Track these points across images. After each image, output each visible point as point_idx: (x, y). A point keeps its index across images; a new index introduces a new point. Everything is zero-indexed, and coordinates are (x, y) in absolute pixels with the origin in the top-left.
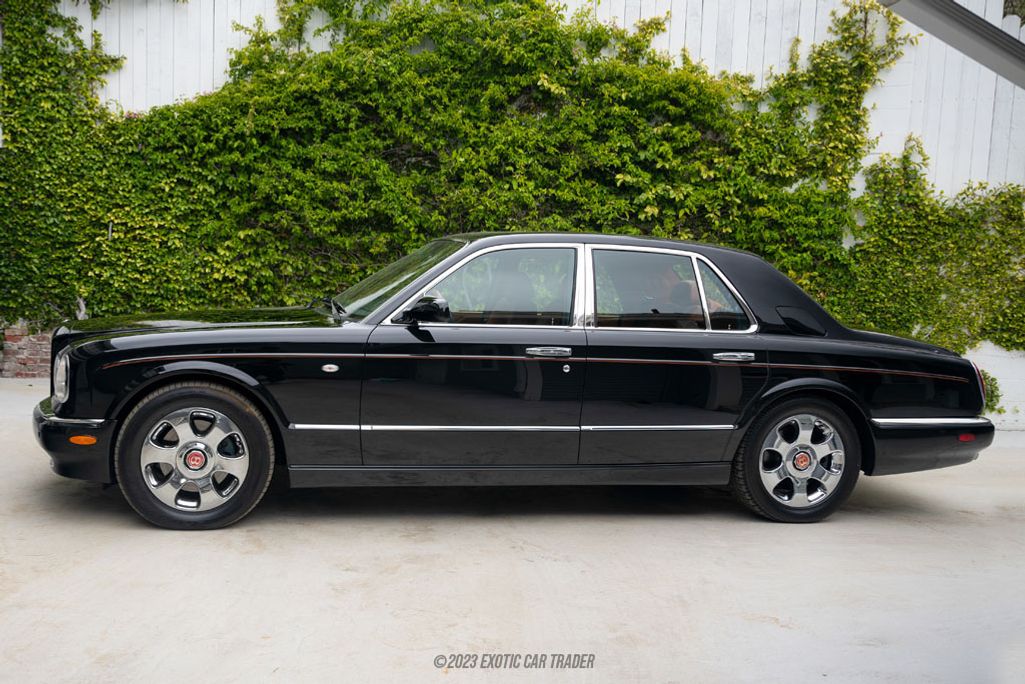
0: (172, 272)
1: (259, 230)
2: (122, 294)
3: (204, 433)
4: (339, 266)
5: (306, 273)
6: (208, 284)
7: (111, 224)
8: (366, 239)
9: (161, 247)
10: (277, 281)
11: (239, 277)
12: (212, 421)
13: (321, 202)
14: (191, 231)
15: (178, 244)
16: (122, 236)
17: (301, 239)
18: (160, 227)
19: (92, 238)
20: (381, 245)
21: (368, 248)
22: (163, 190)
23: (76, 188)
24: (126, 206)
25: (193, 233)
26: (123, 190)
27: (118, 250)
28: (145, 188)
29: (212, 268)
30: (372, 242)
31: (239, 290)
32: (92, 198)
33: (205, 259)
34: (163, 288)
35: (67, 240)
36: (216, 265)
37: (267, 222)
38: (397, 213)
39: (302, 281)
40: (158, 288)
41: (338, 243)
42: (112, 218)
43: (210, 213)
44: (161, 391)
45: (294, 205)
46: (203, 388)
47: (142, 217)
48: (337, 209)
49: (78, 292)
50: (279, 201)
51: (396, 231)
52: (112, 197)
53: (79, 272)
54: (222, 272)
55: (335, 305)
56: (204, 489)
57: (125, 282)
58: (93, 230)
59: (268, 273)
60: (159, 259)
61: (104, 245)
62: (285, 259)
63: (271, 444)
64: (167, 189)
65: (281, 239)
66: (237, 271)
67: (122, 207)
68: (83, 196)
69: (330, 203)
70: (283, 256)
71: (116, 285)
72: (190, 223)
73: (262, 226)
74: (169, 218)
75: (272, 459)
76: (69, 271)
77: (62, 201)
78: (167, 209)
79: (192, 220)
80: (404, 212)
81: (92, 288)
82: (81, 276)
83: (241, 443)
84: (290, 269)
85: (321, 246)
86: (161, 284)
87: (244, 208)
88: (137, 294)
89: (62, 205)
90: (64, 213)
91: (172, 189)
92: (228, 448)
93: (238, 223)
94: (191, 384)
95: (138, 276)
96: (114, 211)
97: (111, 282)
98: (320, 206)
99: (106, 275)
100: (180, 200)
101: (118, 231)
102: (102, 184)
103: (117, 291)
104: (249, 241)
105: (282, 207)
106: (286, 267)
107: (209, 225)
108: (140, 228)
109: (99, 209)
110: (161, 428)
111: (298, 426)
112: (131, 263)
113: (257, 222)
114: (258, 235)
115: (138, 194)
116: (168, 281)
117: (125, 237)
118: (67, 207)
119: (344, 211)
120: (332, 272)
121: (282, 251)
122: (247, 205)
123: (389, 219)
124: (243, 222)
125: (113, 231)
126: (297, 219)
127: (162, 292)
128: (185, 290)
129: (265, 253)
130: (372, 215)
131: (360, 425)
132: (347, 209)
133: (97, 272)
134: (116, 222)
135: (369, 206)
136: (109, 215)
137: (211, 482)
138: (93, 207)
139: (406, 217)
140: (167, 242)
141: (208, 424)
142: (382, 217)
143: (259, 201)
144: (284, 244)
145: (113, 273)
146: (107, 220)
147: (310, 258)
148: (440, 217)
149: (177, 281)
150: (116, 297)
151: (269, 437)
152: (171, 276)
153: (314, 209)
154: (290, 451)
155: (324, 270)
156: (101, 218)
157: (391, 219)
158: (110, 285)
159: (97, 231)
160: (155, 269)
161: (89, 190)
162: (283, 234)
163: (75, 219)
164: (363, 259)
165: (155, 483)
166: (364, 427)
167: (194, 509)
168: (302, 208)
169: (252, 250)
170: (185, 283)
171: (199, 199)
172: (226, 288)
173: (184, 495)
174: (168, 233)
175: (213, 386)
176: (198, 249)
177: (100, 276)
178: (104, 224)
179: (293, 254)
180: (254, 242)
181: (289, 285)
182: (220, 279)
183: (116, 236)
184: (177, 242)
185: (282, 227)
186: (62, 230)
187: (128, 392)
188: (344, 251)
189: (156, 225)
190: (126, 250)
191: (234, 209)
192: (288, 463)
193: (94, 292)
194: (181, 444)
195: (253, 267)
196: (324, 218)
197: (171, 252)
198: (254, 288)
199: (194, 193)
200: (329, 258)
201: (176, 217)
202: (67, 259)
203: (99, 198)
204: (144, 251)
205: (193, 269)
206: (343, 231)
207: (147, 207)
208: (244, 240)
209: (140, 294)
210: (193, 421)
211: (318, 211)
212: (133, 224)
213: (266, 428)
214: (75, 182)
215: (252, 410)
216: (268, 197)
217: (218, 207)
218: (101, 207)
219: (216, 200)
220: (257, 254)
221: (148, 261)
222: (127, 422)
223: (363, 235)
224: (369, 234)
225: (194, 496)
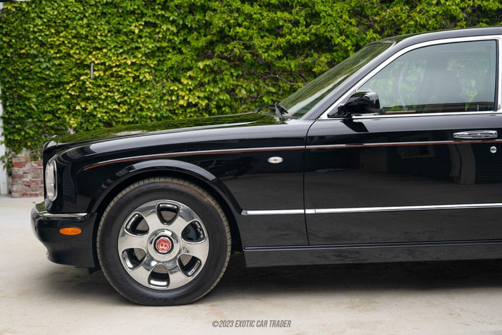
0: (144, 102)
1: (216, 60)
2: (104, 123)
3: (170, 222)
4: (287, 86)
5: (258, 95)
6: (175, 110)
7: (92, 65)
8: (309, 60)
9: (134, 81)
10: (234, 103)
11: (200, 102)
12: (176, 211)
13: (268, 30)
14: (158, 66)
15: (149, 77)
16: (102, 74)
17: (252, 65)
18: (133, 64)
19: (77, 77)
20: (323, 65)
21: (312, 68)
22: (134, 33)
23: (63, 37)
24: (104, 48)
25: (160, 67)
26: (101, 35)
27: (99, 86)
28: (119, 32)
29: (178, 96)
30: (314, 63)
31: (201, 114)
32: (76, 44)
33: (171, 88)
34: (138, 116)
35: (57, 80)
36: (181, 93)
37: (222, 52)
38: (335, 35)
39: (256, 102)
40: (134, 116)
41: (284, 65)
42: (93, 59)
43: (174, 48)
44: (132, 187)
45: (244, 36)
46: (168, 182)
47: (118, 57)
48: (283, 36)
49: (69, 123)
50: (232, 33)
51: (336, 51)
52: (92, 42)
53: (68, 107)
54: (186, 98)
55: (278, 107)
56: (173, 270)
57: (106, 112)
58: (78, 71)
59: (225, 97)
60: (133, 91)
61: (88, 83)
62: (239, 83)
63: (227, 229)
64: (137, 31)
65: (235, 67)
66: (199, 97)
67: (100, 49)
68: (69, 43)
69: (275, 30)
70: (237, 81)
71: (99, 116)
72: (157, 59)
73: (218, 56)
74: (140, 55)
75: (229, 242)
76: (60, 106)
77: (52, 48)
78: (137, 48)
79: (158, 56)
80: (341, 33)
81: (80, 119)
82: (71, 110)
83: (201, 229)
84: (244, 92)
85: (270, 69)
86: (136, 112)
87: (202, 42)
88: (116, 122)
89: (52, 52)
90: (54, 58)
91: (141, 31)
92: (191, 234)
93: (198, 55)
94: (157, 180)
95: (116, 107)
96: (94, 53)
97: (95, 113)
98: (267, 34)
99: (90, 108)
100: (148, 40)
101: (98, 70)
102: (83, 32)
103: (100, 121)
104: (208, 70)
105: (233, 38)
106: (240, 91)
107: (173, 59)
108: (117, 66)
109: (82, 53)
110: (133, 219)
111: (250, 212)
112: (110, 97)
113: (213, 53)
114: (215, 64)
115: (113, 37)
116: (142, 109)
117: (104, 75)
118: (56, 53)
119: (288, 37)
120: (281, 92)
121: (237, 77)
122: (204, 39)
123: (329, 40)
124: (202, 53)
125: (94, 70)
126: (248, 47)
127: (137, 119)
128: (156, 116)
129: (222, 79)
130: (313, 38)
131: (304, 209)
132: (291, 34)
133: (83, 106)
134: (96, 62)
135: (310, 31)
136: (90, 57)
137: (178, 264)
138: (77, 52)
139: (344, 37)
140: (139, 76)
141: (173, 214)
142: (323, 40)
143: (214, 35)
144: (238, 70)
145: (96, 105)
146: (89, 62)
147: (261, 81)
148: (374, 35)
149: (149, 109)
150: (99, 126)
151: (226, 223)
152: (143, 105)
153: (262, 37)
154: (244, 236)
155: (273, 90)
156: (85, 60)
157: (330, 41)
158: (94, 116)
159: (81, 71)
160: (130, 100)
161: (74, 37)
162: (236, 62)
163: (63, 62)
164: (307, 79)
165: (131, 266)
166: (308, 211)
167: (165, 288)
168: (251, 38)
169: (210, 78)
170: (156, 110)
171: (164, 38)
172: (191, 112)
173: (155, 276)
174: (140, 69)
175: (175, 181)
176: (165, 80)
177: (85, 109)
178: (86, 65)
179: (245, 79)
180: (212, 71)
181: (244, 106)
182: (185, 105)
183: (97, 74)
184: (147, 75)
185: (235, 56)
186: (54, 73)
187: (104, 190)
188: (291, 73)
189: (129, 62)
190: (106, 86)
191: (194, 43)
192: (243, 245)
193: (81, 122)
194: (151, 232)
195: (212, 92)
196: (271, 45)
197: (143, 84)
198: (214, 110)
199: (159, 32)
200: (277, 80)
201: (145, 55)
202: (59, 97)
203: (82, 44)
204: (121, 85)
205: (161, 98)
206: (288, 55)
207: (121, 47)
208: (203, 70)
209: (119, 122)
210: (160, 211)
211: (266, 39)
212: (110, 63)
213: (222, 215)
214: (62, 32)
215: (209, 200)
216: (221, 31)
217: (180, 43)
218: (83, 51)
219: (178, 37)
220: (215, 81)
221: (124, 94)
222: (105, 214)
223: (307, 57)
224: (312, 56)
225: (165, 277)
